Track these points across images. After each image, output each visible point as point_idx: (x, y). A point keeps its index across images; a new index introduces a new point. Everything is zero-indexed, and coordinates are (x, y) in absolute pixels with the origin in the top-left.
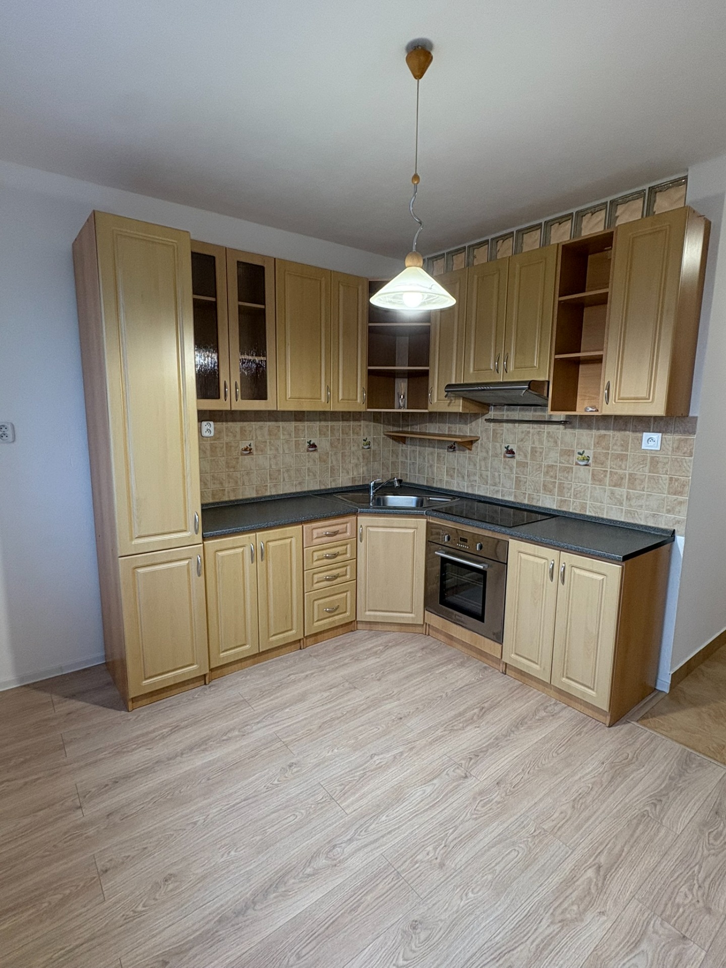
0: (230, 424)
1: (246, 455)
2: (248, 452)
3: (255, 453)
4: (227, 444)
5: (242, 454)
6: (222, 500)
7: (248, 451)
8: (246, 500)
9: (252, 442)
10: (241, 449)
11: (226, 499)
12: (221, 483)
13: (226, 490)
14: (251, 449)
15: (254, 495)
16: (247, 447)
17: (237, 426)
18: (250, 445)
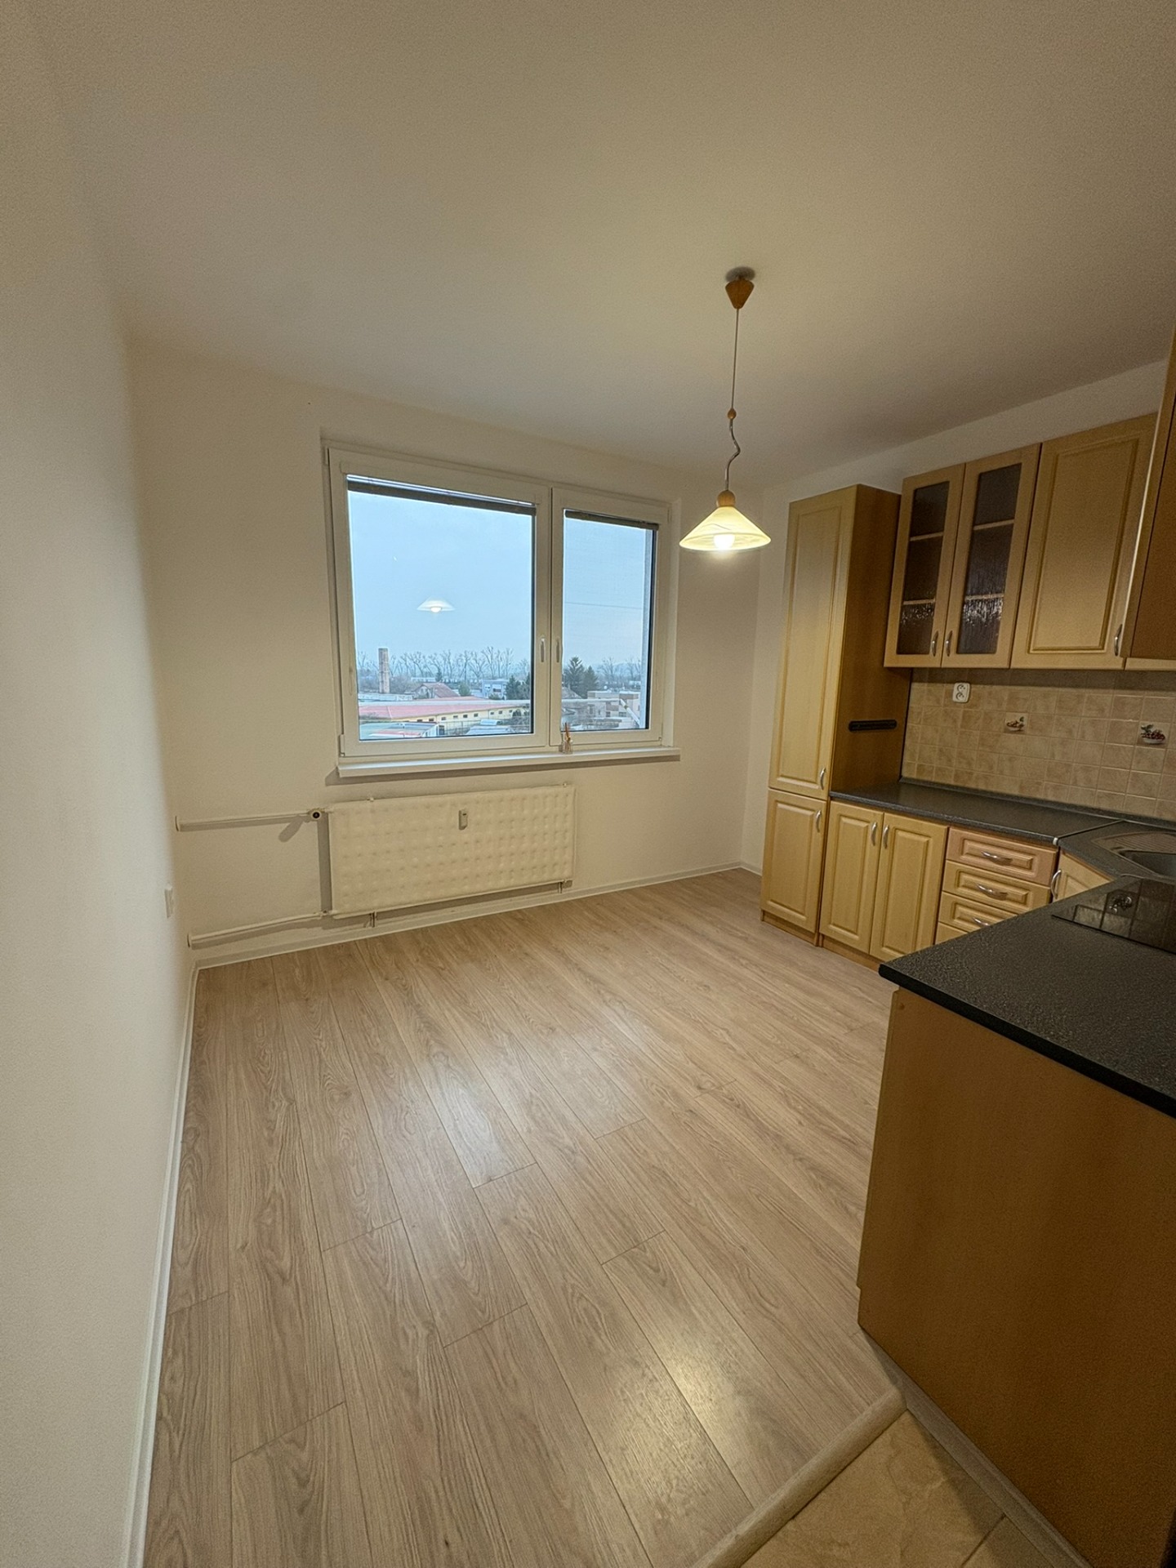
0: (996, 688)
1: (1015, 732)
2: (1017, 729)
3: (1028, 731)
4: (986, 714)
5: (1006, 731)
6: (967, 785)
7: (1017, 727)
8: (1002, 795)
9: (1025, 715)
10: (1006, 722)
11: (972, 785)
12: (969, 764)
13: (975, 775)
14: (1022, 726)
15: (1015, 792)
16: (1017, 723)
17: (1004, 692)
18: (1021, 720)
